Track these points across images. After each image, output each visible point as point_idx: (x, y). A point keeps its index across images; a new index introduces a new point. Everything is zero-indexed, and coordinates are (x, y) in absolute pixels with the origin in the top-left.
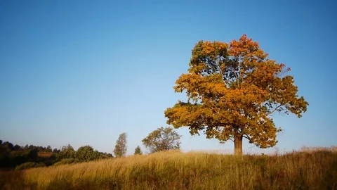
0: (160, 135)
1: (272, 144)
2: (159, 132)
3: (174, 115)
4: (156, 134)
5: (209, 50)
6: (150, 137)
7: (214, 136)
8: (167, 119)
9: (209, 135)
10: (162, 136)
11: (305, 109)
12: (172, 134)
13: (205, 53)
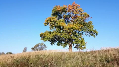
0: (39, 46)
1: (84, 48)
2: (39, 45)
3: (44, 35)
4: (37, 46)
5: (59, 9)
6: (34, 47)
7: (61, 45)
8: (41, 38)
9: (59, 45)
10: (40, 47)
11: (97, 34)
12: (44, 46)
13: (57, 10)
